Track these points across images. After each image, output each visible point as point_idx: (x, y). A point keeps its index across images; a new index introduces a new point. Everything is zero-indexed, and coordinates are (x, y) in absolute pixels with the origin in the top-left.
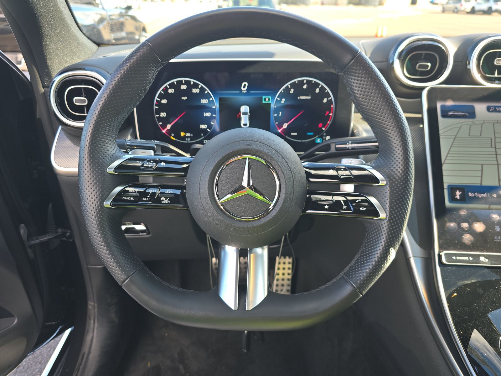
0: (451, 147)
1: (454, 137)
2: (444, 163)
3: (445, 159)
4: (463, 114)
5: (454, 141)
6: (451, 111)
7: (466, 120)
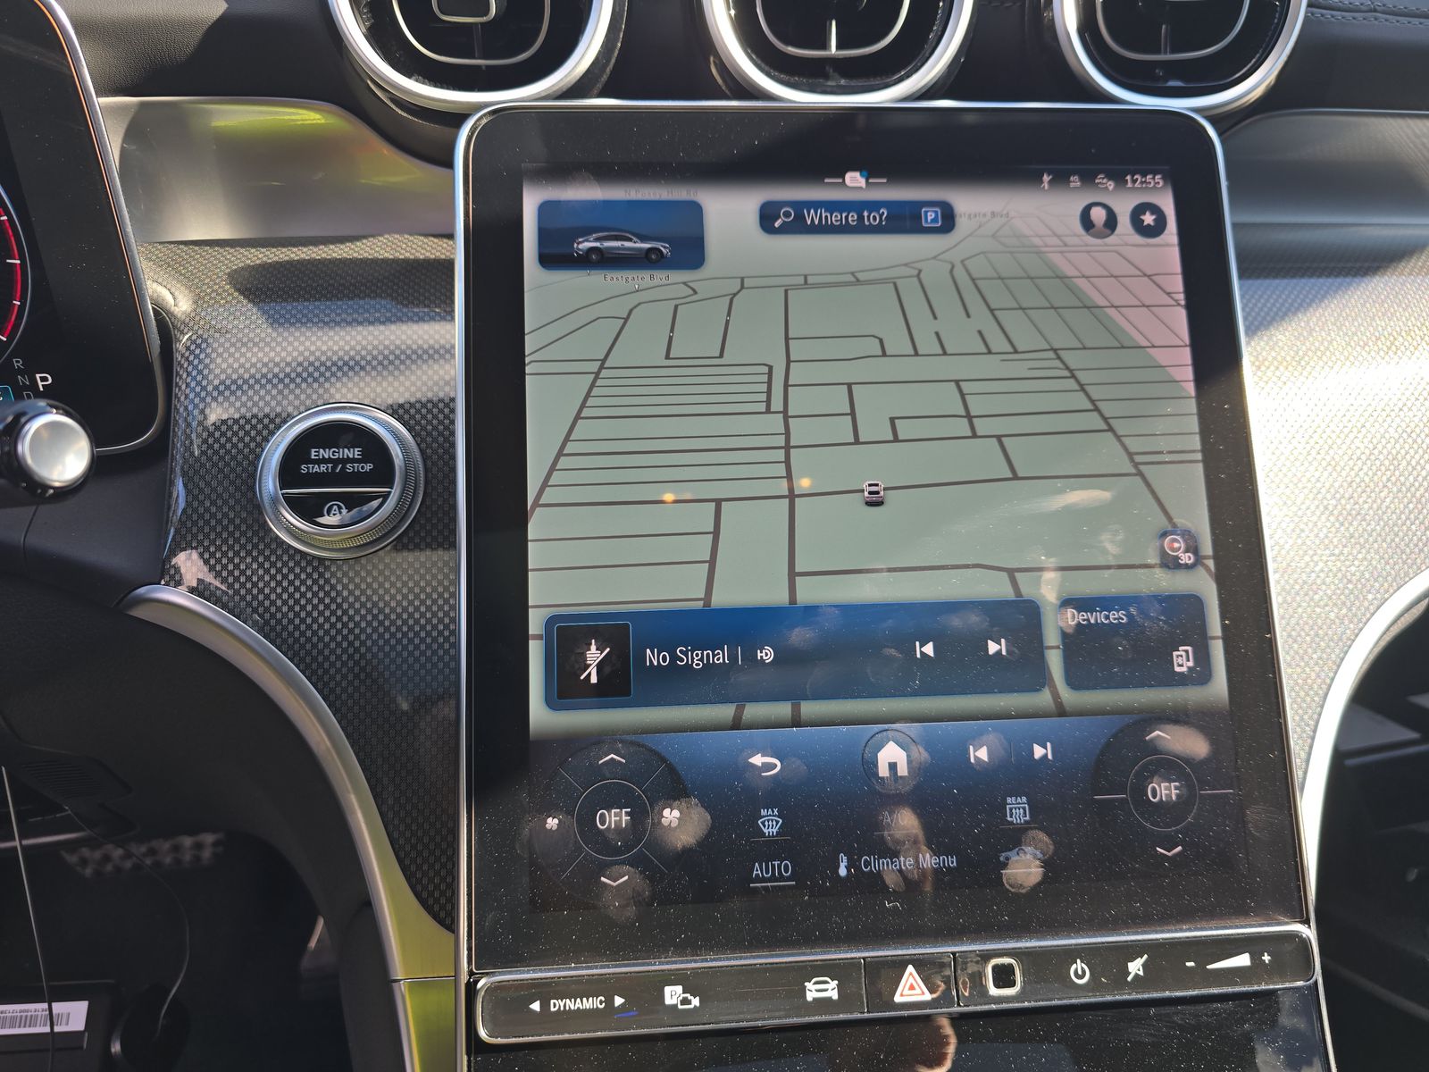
0: (578, 417)
1: (595, 366)
2: (536, 504)
3: (545, 485)
4: (647, 246)
5: (593, 385)
6: (586, 232)
7: (660, 276)
